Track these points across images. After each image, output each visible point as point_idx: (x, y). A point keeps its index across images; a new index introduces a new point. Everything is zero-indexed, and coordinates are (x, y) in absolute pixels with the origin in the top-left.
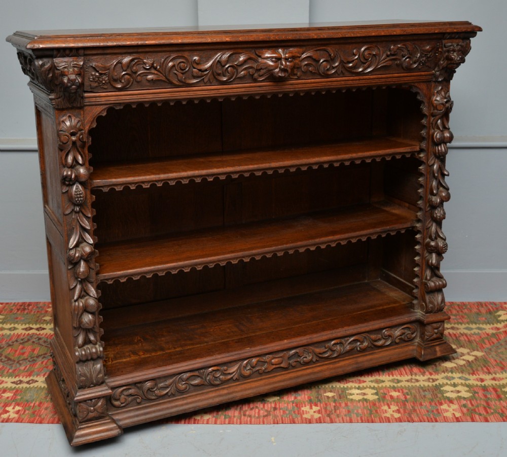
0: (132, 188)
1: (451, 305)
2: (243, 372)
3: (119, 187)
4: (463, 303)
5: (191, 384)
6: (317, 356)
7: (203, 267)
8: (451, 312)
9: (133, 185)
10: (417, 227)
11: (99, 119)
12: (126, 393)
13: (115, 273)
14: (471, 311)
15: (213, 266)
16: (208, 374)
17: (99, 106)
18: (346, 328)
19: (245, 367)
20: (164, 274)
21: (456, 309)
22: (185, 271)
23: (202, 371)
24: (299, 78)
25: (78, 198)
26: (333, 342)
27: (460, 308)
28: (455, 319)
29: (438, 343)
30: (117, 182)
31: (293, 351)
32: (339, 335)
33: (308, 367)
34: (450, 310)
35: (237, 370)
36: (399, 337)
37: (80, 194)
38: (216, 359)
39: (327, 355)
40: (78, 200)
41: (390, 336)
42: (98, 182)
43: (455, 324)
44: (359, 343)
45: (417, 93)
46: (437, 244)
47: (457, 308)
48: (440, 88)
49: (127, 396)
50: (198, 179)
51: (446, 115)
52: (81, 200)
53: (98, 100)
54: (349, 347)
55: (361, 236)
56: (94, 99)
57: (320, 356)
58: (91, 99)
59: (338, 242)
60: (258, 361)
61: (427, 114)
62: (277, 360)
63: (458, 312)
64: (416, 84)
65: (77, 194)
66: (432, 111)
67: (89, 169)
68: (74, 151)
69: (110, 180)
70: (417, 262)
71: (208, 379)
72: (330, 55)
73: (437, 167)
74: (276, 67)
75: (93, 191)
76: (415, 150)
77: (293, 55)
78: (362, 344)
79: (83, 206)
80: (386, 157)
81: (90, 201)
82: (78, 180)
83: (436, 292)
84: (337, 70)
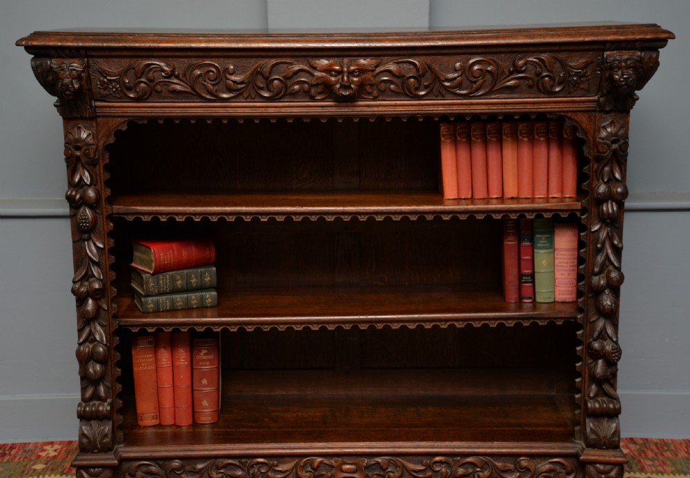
0: (162, 220)
1: (645, 443)
2: (299, 473)
3: (146, 217)
4: (663, 440)
5: (228, 475)
6: (411, 474)
7: (255, 329)
8: (646, 455)
9: (164, 216)
10: (578, 318)
11: (118, 133)
12: (144, 469)
14: (677, 455)
15: (268, 329)
16: (252, 466)
17: (116, 119)
18: (456, 443)
19: (304, 467)
20: (203, 330)
21: (652, 450)
22: (232, 330)
23: (243, 460)
24: (375, 99)
25: (83, 223)
27: (658, 449)
28: (653, 465)
30: (144, 210)
31: (374, 460)
32: (443, 450)
34: (644, 451)
35: (292, 469)
36: (544, 474)
37: (85, 219)
38: (261, 449)
39: (422, 476)
40: (83, 226)
41: (528, 469)
42: (118, 208)
43: (652, 473)
44: (476, 469)
46: (603, 348)
47: (654, 448)
48: (609, 121)
49: (146, 473)
50: (248, 217)
51: (618, 162)
52: (86, 226)
53: (113, 110)
54: (462, 471)
55: (491, 319)
56: (108, 109)
57: (415, 474)
58: (104, 109)
60: (322, 463)
61: (590, 158)
62: (348, 467)
63: (656, 454)
64: (569, 114)
65: (82, 219)
66: (595, 154)
67: (105, 191)
68: (81, 168)
69: (134, 207)
70: (577, 370)
71: (251, 472)
72: (418, 70)
73: (603, 235)
74: (337, 82)
75: (110, 217)
76: (574, 208)
77: (360, 67)
78: (483, 472)
79: (94, 234)
80: (527, 215)
81: (106, 228)
82: (84, 201)
83: (606, 419)
84: (431, 90)
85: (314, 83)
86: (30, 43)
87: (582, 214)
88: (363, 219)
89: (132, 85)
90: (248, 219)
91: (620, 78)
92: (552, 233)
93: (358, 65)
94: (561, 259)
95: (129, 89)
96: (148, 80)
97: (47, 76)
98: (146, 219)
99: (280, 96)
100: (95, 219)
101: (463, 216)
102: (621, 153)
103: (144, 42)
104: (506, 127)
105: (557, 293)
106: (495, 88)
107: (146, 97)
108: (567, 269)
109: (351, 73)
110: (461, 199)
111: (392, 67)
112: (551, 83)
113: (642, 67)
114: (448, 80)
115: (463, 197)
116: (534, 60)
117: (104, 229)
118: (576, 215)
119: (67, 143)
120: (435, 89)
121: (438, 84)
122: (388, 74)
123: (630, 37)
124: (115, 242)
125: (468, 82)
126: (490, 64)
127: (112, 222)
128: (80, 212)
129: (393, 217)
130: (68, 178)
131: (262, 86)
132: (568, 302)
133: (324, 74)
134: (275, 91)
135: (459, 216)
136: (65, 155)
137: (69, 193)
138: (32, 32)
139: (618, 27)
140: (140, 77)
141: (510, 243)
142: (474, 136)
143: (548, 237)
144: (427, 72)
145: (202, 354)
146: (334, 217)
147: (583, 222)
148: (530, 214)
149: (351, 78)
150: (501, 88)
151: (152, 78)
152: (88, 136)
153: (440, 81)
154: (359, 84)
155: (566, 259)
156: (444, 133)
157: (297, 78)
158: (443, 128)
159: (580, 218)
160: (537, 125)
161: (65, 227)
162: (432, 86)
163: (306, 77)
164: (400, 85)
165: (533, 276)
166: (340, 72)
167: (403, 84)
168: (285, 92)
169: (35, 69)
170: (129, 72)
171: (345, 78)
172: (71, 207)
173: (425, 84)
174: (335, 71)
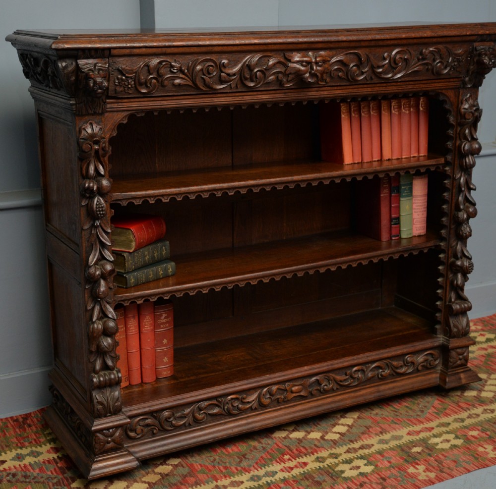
0: (151, 202)
2: (262, 400)
3: (138, 201)
5: (209, 414)
6: (338, 383)
9: (152, 199)
10: (441, 245)
11: (120, 127)
13: (133, 294)
16: (227, 403)
17: (120, 113)
18: (368, 354)
19: (265, 395)
20: (181, 295)
22: (203, 292)
23: (219, 400)
24: (326, 84)
25: (99, 211)
26: (355, 369)
29: (462, 370)
30: (136, 195)
31: (314, 379)
32: (361, 361)
33: (328, 395)
35: (256, 399)
36: (423, 364)
38: (234, 387)
39: (347, 383)
40: (100, 214)
41: (412, 363)
42: (116, 195)
44: (381, 370)
45: (444, 102)
46: (463, 263)
48: (469, 95)
49: (143, 426)
51: (474, 125)
54: (371, 374)
55: (383, 255)
56: (116, 104)
57: (341, 383)
58: (113, 104)
59: (359, 262)
60: (278, 389)
61: (454, 124)
62: (297, 388)
64: (444, 91)
65: (99, 208)
66: (459, 121)
68: (95, 161)
69: (129, 193)
70: (440, 284)
71: (226, 408)
72: (360, 59)
75: (112, 204)
76: (440, 163)
78: (384, 371)
80: (410, 171)
82: (100, 191)
83: (461, 316)
85: (288, 73)
87: (445, 167)
90: (219, 194)
91: (489, 63)
94: (417, 203)
104: (384, 105)
105: (414, 229)
108: (421, 210)
109: (317, 63)
110: (355, 163)
111: (343, 58)
112: (442, 67)
115: (356, 162)
120: (368, 75)
122: (339, 63)
126: (406, 53)
127: (113, 209)
128: (96, 201)
129: (324, 181)
132: (422, 236)
141: (384, 194)
142: (363, 112)
143: (410, 188)
145: (163, 318)
146: (284, 185)
147: (448, 172)
151: (163, 74)
154: (322, 72)
155: (421, 203)
156: (344, 111)
158: (343, 107)
160: (404, 102)
163: (280, 68)
165: (398, 219)
166: (309, 63)
167: (348, 71)
168: (264, 81)
170: (143, 69)
173: (363, 70)
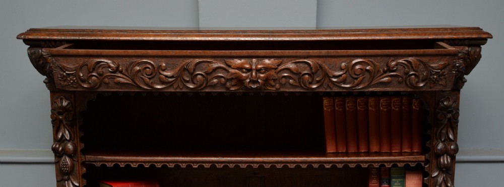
0: (121, 166)
3: (110, 164)
9: (123, 164)
11: (90, 103)
25: (64, 168)
30: (108, 159)
37: (66, 165)
42: (90, 158)
48: (446, 97)
50: (184, 164)
65: (64, 165)
67: (80, 145)
68: (63, 128)
69: (101, 157)
72: (311, 68)
73: (440, 179)
74: (247, 78)
75: (84, 164)
76: (420, 160)
77: (265, 66)
79: (72, 176)
80: (386, 164)
81: (80, 172)
82: (65, 152)
84: (322, 84)
85: (229, 77)
86: (27, 37)
87: (425, 165)
88: (267, 166)
89: (86, 78)
90: (184, 166)
92: (404, 178)
93: (264, 64)
95: (84, 81)
96: (98, 74)
97: (39, 61)
98: (109, 165)
99: (202, 87)
100: (73, 165)
101: (340, 165)
102: (454, 120)
103: (109, 36)
104: (372, 101)
106: (372, 83)
107: (97, 87)
109: (258, 71)
110: (338, 153)
111: (291, 66)
112: (417, 80)
113: (469, 58)
114: (335, 77)
115: (340, 152)
116: (404, 62)
117: (79, 172)
118: (421, 165)
119: (53, 110)
120: (324, 83)
121: (327, 80)
122: (288, 71)
123: (461, 36)
124: (87, 182)
125: (351, 79)
126: (368, 65)
127: (85, 168)
128: (62, 160)
129: (288, 165)
130: (54, 135)
131: (188, 79)
133: (237, 71)
134: (199, 84)
135: (337, 165)
136: (51, 118)
137: (54, 146)
138: (29, 29)
139: (452, 29)
140: (92, 72)
141: (373, 184)
142: (348, 107)
143: (401, 181)
144: (318, 70)
146: (247, 165)
147: (426, 170)
148: (389, 164)
149: (258, 74)
150: (377, 83)
151: (101, 73)
152: (68, 104)
153: (329, 77)
154: (264, 79)
156: (326, 104)
157: (216, 73)
158: (325, 101)
159: (424, 167)
160: (393, 100)
161: (51, 170)
162: (322, 81)
163: (222, 73)
164: (297, 80)
166: (249, 70)
167: (299, 79)
168: (207, 84)
169: (30, 56)
170: (84, 67)
171: (254, 74)
172: (56, 156)
173: (317, 79)
174: (246, 69)
